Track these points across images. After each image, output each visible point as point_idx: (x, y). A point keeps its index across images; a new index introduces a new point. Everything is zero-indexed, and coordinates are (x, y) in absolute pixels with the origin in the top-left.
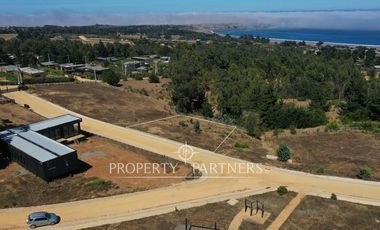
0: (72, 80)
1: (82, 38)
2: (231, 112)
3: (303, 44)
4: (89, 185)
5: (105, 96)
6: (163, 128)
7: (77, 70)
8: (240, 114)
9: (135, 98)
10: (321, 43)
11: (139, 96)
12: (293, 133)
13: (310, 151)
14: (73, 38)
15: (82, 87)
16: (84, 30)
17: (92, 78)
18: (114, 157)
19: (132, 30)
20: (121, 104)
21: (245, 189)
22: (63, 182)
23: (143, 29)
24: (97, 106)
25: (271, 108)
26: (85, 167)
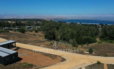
2: (65, 40)
3: (76, 23)
5: (21, 36)
6: (45, 45)
9: (32, 37)
13: (97, 50)
14: (6, 22)
15: (12, 34)
18: (31, 55)
21: (84, 63)
23: (28, 20)
24: (19, 39)
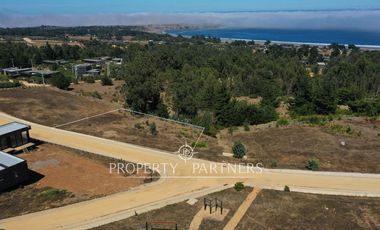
0: (18, 85)
1: (27, 39)
2: (186, 112)
3: (252, 43)
4: (42, 195)
5: (54, 101)
6: (119, 131)
7: (22, 75)
8: (195, 113)
9: (87, 102)
10: (269, 42)
11: (92, 99)
12: (247, 129)
13: (263, 146)
14: (16, 40)
15: (29, 92)
16: (28, 32)
17: (40, 82)
18: (68, 164)
19: (82, 31)
20: (74, 108)
21: (204, 188)
22: (13, 195)
23: (93, 30)
24: (47, 112)
25: (225, 107)
26: (37, 177)
